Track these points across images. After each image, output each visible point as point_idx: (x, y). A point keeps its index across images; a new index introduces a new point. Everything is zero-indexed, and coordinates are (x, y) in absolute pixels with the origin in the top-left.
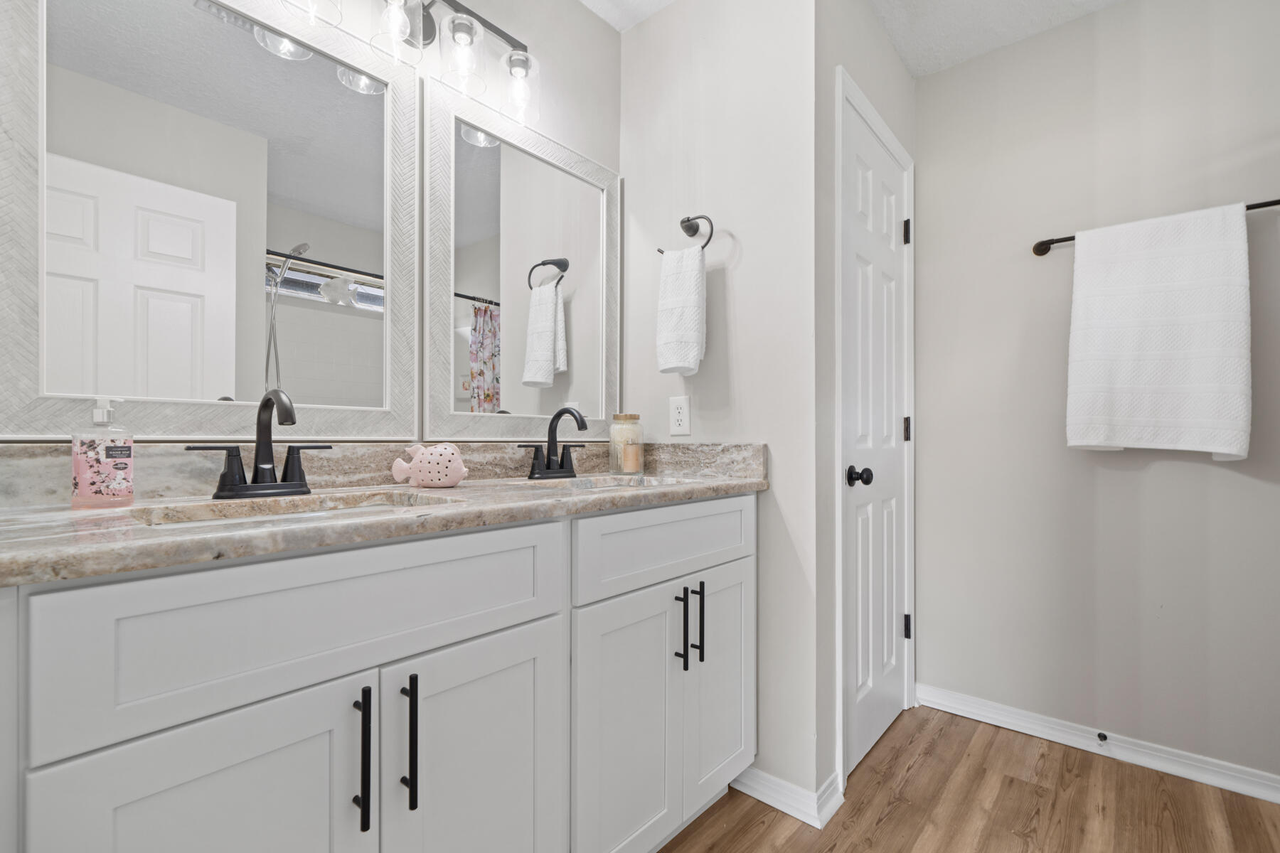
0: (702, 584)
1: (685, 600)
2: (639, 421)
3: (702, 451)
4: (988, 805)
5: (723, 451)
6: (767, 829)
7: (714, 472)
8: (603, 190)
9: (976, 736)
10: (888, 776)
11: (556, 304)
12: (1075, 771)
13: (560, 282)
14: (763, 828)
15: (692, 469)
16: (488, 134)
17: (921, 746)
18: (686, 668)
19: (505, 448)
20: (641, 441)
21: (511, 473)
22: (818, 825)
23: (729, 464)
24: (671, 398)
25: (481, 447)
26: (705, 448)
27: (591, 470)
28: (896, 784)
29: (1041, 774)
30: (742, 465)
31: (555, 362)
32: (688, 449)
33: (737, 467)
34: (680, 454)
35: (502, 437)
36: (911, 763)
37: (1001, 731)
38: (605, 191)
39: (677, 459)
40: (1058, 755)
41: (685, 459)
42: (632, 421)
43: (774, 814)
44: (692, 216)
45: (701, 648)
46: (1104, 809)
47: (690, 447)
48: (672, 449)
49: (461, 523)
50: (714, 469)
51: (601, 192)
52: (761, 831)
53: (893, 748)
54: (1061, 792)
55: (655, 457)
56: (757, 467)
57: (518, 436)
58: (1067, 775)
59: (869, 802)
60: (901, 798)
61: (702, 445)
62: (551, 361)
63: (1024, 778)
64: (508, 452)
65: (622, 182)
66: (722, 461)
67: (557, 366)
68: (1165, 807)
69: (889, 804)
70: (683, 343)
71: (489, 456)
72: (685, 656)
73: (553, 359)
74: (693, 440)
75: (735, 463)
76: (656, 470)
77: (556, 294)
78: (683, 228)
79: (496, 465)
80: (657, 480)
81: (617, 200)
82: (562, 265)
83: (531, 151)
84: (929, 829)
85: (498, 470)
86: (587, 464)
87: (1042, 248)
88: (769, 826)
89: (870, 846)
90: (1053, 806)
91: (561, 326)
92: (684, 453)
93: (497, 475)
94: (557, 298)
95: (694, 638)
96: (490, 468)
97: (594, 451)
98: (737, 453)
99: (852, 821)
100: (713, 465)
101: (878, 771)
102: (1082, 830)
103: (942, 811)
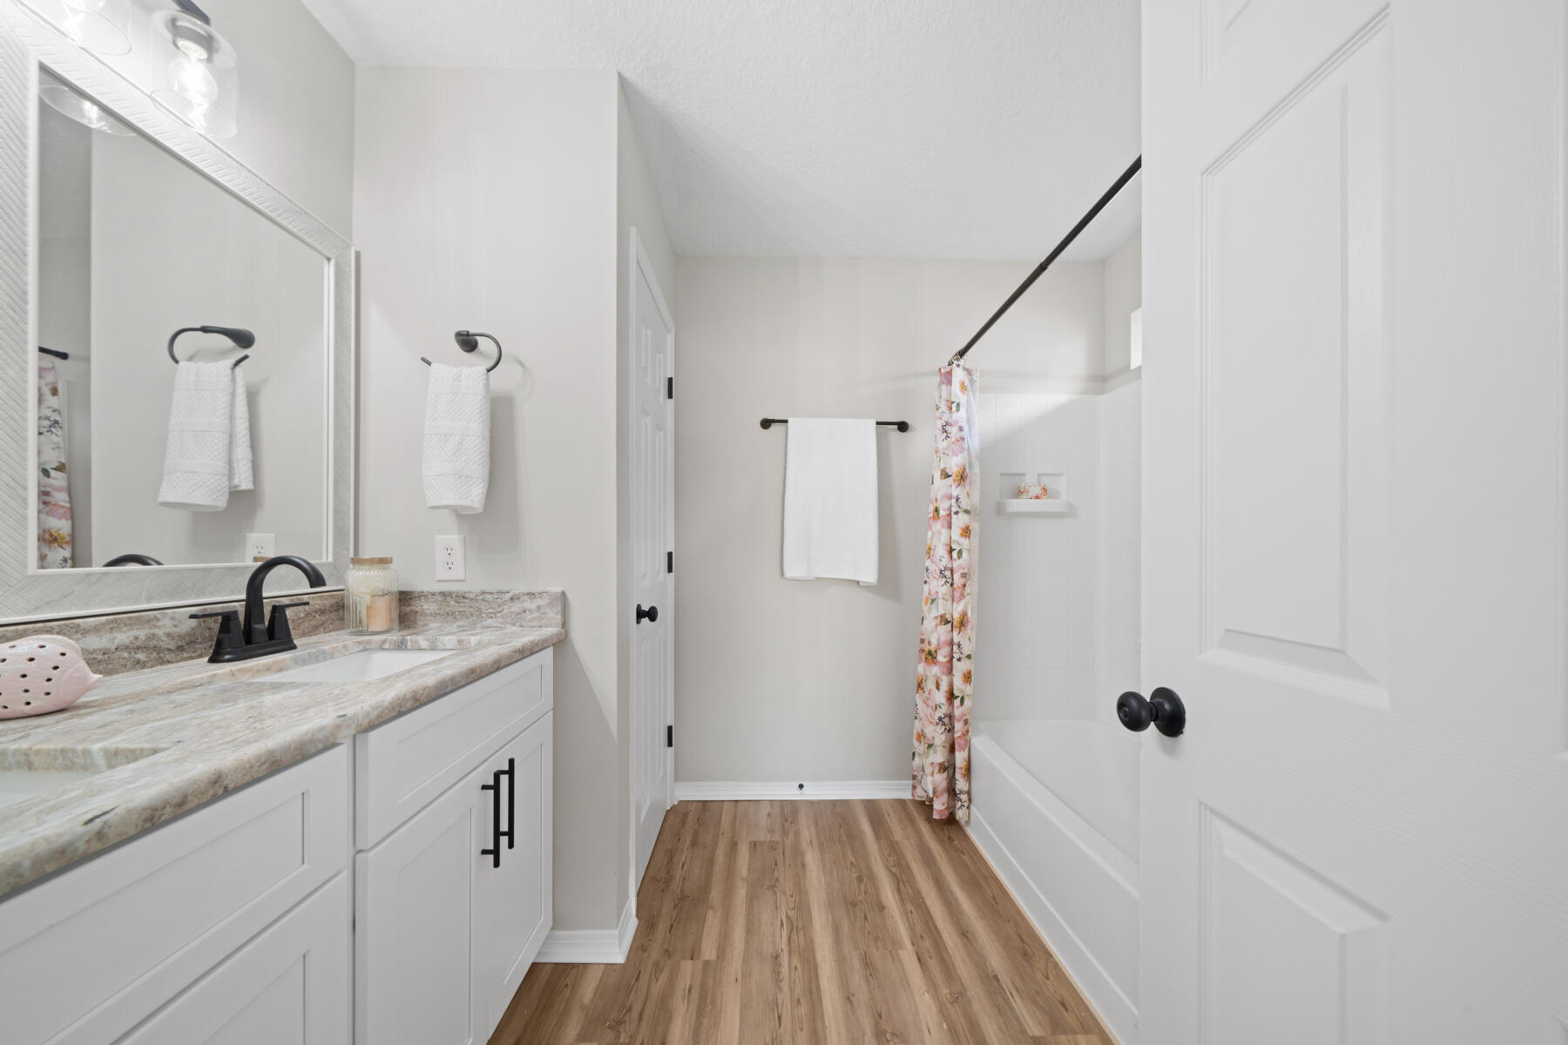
0: (511, 762)
1: (496, 787)
2: (392, 566)
3: (484, 600)
4: (744, 873)
5: (512, 599)
6: (572, 990)
7: (501, 623)
8: (329, 259)
9: (723, 815)
10: (668, 880)
11: (233, 394)
12: (790, 820)
13: (242, 364)
14: (567, 992)
15: (470, 620)
16: (104, 108)
17: (687, 840)
18: (497, 864)
19: (158, 620)
20: (395, 588)
21: (168, 656)
22: (620, 959)
23: (519, 614)
24: (437, 537)
25: (104, 624)
26: (488, 596)
27: (314, 630)
28: (675, 886)
29: (771, 831)
30: (535, 615)
31: (231, 474)
32: (464, 598)
33: (530, 617)
34: (452, 603)
35: (148, 600)
36: (683, 859)
37: (739, 803)
38: (332, 262)
39: (448, 610)
40: (777, 811)
41: (460, 610)
42: (381, 566)
43: (574, 971)
44: (472, 331)
45: (510, 834)
46: (811, 842)
47: (467, 595)
48: (440, 598)
49: (181, 804)
50: (500, 620)
51: (326, 262)
52: (566, 997)
53: (666, 851)
54: (785, 840)
55: (413, 608)
56: (554, 615)
57: (183, 599)
58: (786, 825)
59: (659, 912)
60: (683, 898)
61: (483, 593)
62: (224, 476)
63: (762, 839)
64: (164, 626)
65: (358, 255)
66: (511, 610)
67: (236, 482)
68: (841, 827)
69: (675, 907)
70: (463, 478)
71: (123, 637)
72: (496, 852)
73: (227, 472)
74: (472, 586)
75: (528, 613)
76: (416, 623)
77: (233, 380)
78: (458, 341)
79: (138, 648)
80: (427, 640)
81: (350, 277)
82: (243, 339)
83: (207, 171)
84: (710, 914)
85: (141, 656)
86: (306, 624)
87: (766, 424)
88: (573, 986)
89: (669, 956)
90: (784, 853)
91: (243, 427)
92: (458, 603)
93: (141, 665)
94: (234, 385)
95: (504, 827)
96: (126, 655)
97: (317, 606)
98: (529, 601)
99: (650, 940)
100: (499, 615)
101: (659, 879)
102: (803, 865)
103: (715, 895)
